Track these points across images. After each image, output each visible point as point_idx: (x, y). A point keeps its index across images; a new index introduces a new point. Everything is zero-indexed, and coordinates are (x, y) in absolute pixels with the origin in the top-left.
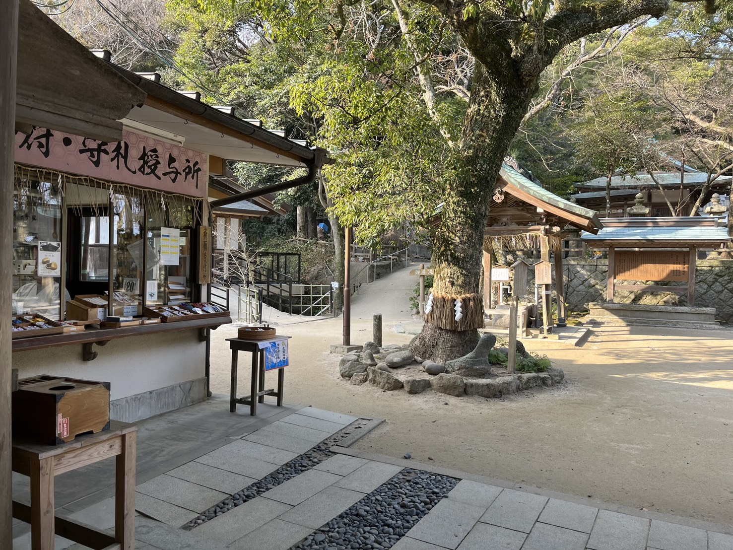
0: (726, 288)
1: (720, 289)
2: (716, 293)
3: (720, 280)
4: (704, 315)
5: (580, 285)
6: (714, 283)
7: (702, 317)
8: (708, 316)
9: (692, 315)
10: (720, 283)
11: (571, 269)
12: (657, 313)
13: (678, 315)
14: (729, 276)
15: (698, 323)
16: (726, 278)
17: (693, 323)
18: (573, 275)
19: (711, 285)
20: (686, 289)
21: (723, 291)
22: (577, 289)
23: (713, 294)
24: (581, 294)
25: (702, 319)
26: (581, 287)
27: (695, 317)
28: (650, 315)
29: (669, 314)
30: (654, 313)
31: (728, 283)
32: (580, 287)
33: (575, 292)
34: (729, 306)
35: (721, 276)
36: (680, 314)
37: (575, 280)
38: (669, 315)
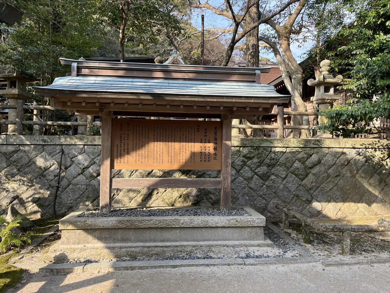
0: (256, 174)
1: (249, 174)
2: (246, 180)
3: (249, 163)
4: (249, 230)
5: (79, 174)
6: (242, 166)
7: (246, 232)
8: (254, 230)
9: (231, 230)
10: (249, 166)
11: (66, 151)
12: (178, 231)
13: (210, 231)
14: (258, 158)
15: (241, 246)
16: (255, 160)
17: (233, 246)
18: (69, 160)
19: (240, 170)
20: (219, 183)
21: (252, 177)
22: (74, 181)
23: (242, 182)
24: (79, 188)
25: (246, 236)
26: (81, 178)
27: (236, 233)
28: (167, 234)
29: (196, 231)
30: (173, 231)
31: (258, 166)
32: (79, 178)
33: (71, 186)
34: (261, 196)
35: (250, 158)
36: (213, 230)
37: (72, 168)
38: (197, 233)
